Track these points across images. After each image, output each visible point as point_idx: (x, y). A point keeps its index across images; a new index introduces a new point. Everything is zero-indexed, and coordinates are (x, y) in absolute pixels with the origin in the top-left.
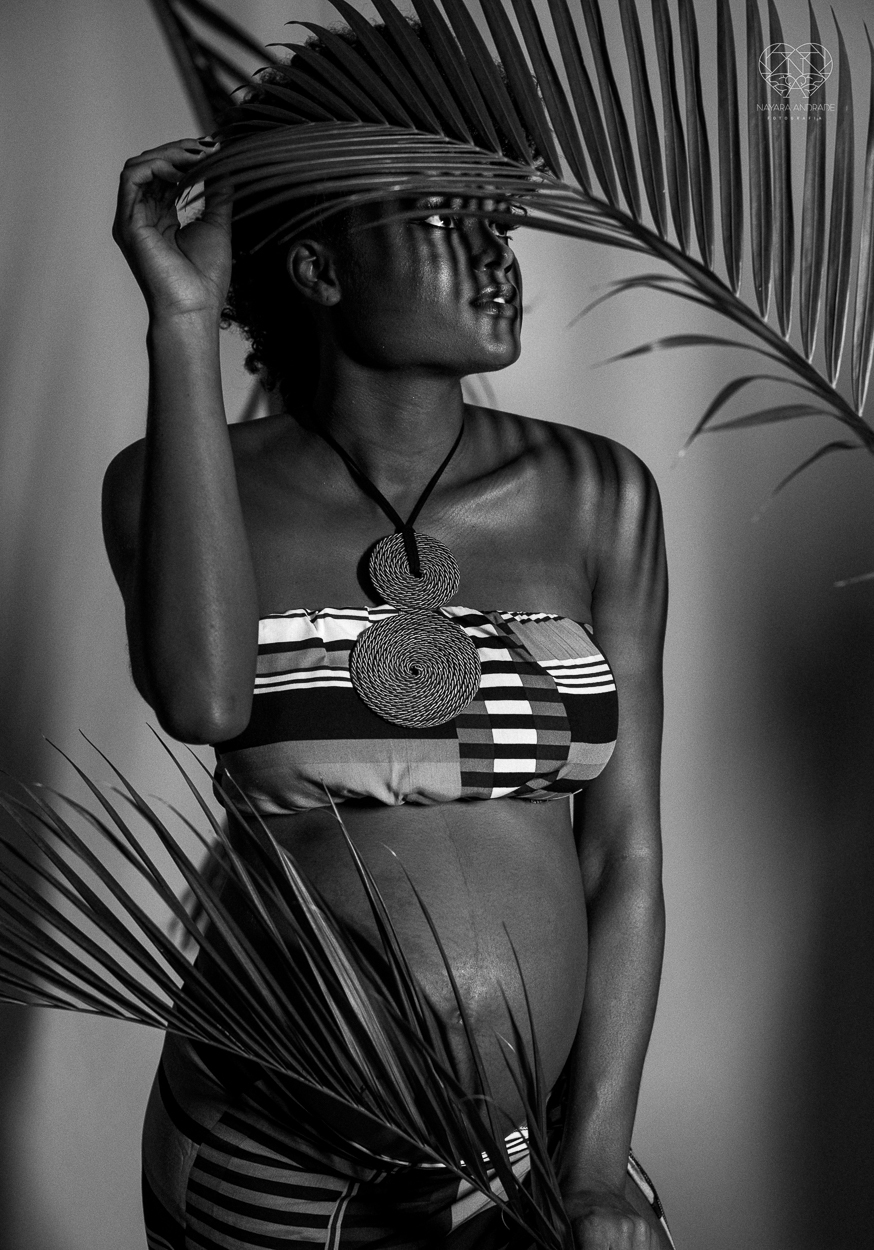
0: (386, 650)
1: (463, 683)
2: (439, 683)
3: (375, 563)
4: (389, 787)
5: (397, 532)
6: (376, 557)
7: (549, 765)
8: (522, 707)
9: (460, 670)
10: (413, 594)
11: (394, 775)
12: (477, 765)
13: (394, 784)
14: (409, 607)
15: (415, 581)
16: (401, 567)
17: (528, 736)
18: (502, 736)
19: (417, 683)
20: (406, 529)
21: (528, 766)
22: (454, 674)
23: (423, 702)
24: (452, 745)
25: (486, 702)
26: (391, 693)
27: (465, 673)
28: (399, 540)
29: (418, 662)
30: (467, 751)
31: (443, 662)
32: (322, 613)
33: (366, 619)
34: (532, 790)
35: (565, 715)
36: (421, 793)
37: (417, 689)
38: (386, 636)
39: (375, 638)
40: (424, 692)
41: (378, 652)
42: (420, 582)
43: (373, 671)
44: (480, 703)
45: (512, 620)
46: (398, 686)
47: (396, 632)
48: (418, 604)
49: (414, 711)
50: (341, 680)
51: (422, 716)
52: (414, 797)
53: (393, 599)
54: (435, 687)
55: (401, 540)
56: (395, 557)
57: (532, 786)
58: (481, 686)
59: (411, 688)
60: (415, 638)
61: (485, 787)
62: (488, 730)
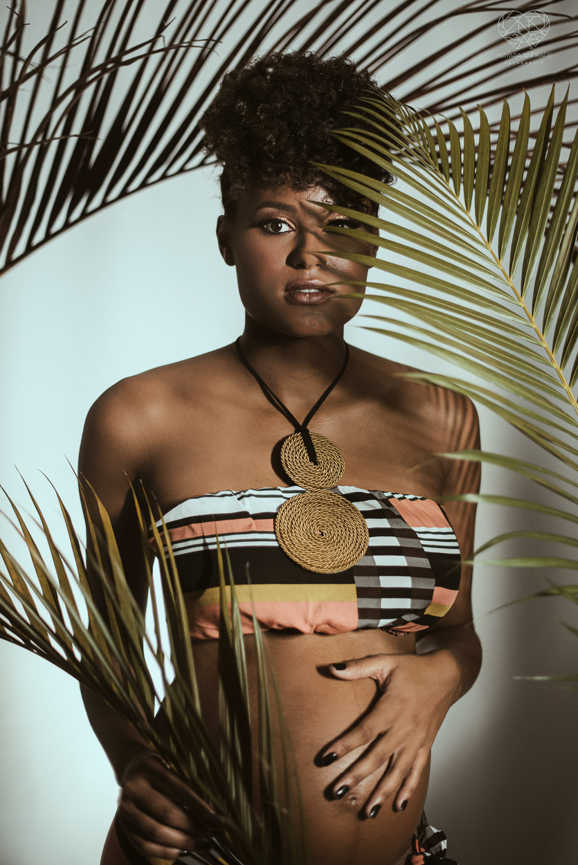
0: (299, 517)
1: (357, 541)
2: (339, 542)
3: (285, 456)
4: (306, 621)
5: (296, 432)
6: (285, 452)
7: (419, 604)
8: (400, 561)
9: (353, 532)
10: (314, 478)
11: (309, 611)
12: (369, 603)
13: (310, 617)
14: (314, 487)
15: (314, 468)
16: (303, 458)
17: (406, 582)
18: (387, 582)
19: (324, 542)
20: (302, 429)
21: (405, 603)
22: (349, 535)
23: (329, 555)
24: (350, 589)
25: (374, 556)
26: (305, 548)
27: (358, 535)
28: (299, 436)
29: (323, 526)
30: (362, 593)
31: (340, 527)
32: (247, 493)
33: (281, 496)
34: (405, 622)
35: (430, 567)
36: (329, 624)
37: (324, 545)
38: (299, 508)
39: (291, 509)
40: (330, 548)
41: (293, 519)
42: (318, 469)
43: (291, 532)
44: (370, 557)
45: (392, 497)
46: (311, 543)
47: (306, 505)
48: (319, 484)
49: (324, 561)
50: (268, 541)
51: (330, 564)
52: (324, 628)
53: (301, 482)
54: (337, 545)
55: (300, 438)
56: (298, 450)
57: (406, 619)
58: (370, 545)
59: (320, 545)
60: (319, 510)
61: (374, 619)
62: (376, 578)
